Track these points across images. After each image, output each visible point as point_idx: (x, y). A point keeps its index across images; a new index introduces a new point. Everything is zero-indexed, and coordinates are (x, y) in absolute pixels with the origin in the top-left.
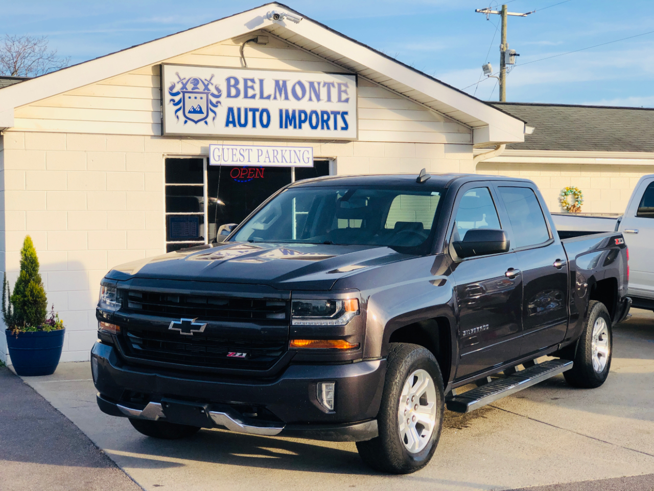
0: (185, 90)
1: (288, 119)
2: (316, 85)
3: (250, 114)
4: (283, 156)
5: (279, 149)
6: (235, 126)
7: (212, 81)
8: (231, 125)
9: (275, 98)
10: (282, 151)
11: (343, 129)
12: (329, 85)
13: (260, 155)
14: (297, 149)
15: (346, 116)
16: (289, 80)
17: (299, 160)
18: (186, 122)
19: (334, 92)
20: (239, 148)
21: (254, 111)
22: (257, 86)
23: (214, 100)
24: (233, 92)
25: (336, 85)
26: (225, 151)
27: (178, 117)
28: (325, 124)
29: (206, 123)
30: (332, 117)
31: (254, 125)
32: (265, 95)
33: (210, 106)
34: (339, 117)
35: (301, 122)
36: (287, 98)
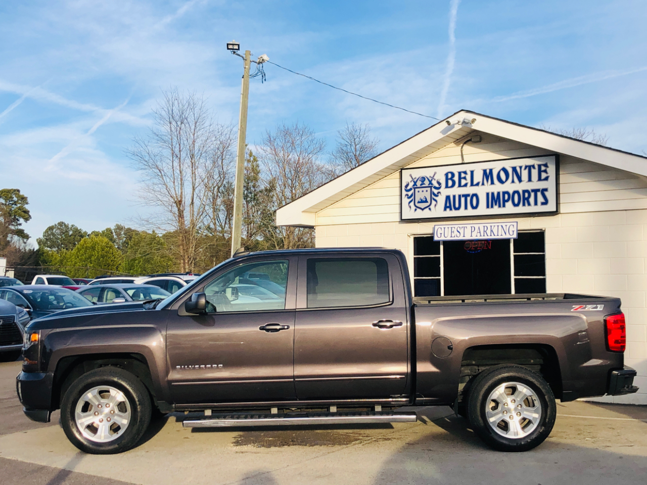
0: (415, 186)
1: (494, 200)
2: (518, 169)
3: (463, 199)
4: (492, 231)
5: (489, 226)
6: (451, 209)
7: (435, 177)
8: (448, 209)
9: (483, 184)
10: (491, 226)
11: (543, 204)
12: (530, 168)
13: (473, 230)
14: (504, 225)
15: (546, 193)
16: (494, 168)
17: (505, 234)
18: (416, 210)
19: (535, 173)
20: (456, 226)
21: (466, 196)
22: (468, 177)
23: (436, 191)
24: (450, 183)
25: (536, 167)
26: (446, 229)
27: (410, 207)
28: (526, 201)
29: (430, 209)
30: (533, 194)
31: (466, 208)
32: (475, 183)
33: (433, 196)
34: (539, 194)
35: (505, 201)
36: (492, 183)
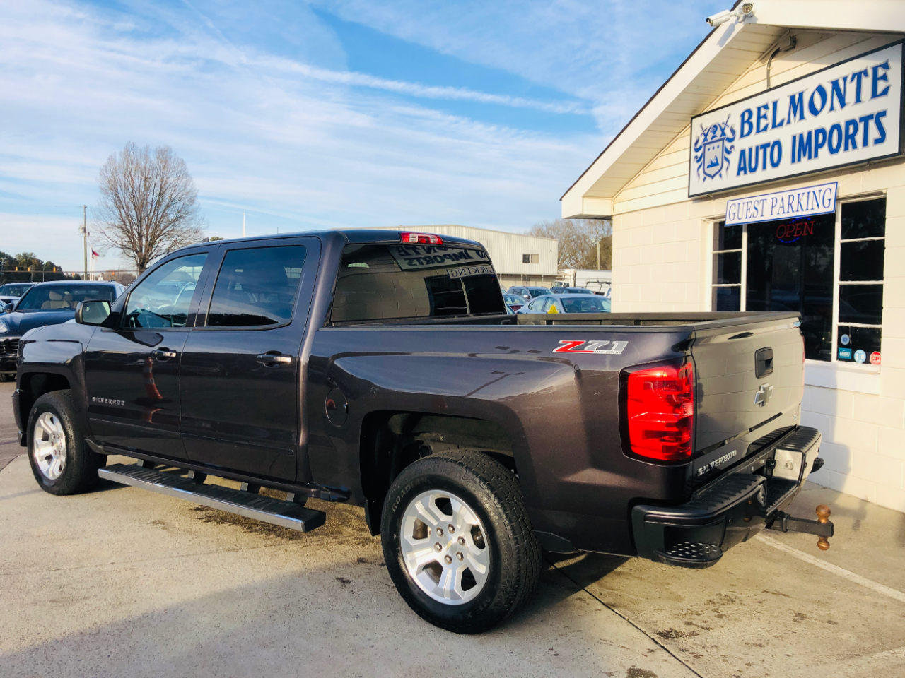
0: (706, 142)
1: (804, 146)
2: (841, 83)
3: (761, 152)
4: (799, 203)
5: (795, 193)
6: (745, 173)
7: (728, 123)
8: (742, 173)
9: (789, 122)
10: (799, 194)
11: (877, 142)
12: (858, 76)
13: (774, 205)
14: (816, 189)
15: (883, 120)
16: (806, 90)
17: (818, 205)
18: (705, 179)
19: (867, 83)
20: (753, 200)
21: (764, 147)
22: (770, 113)
23: (728, 145)
24: (746, 127)
25: (870, 72)
26: (741, 205)
27: (699, 175)
28: (850, 141)
29: (720, 175)
30: (861, 126)
31: (764, 168)
32: (778, 121)
33: (725, 153)
34: (872, 124)
35: (818, 146)
36: (802, 117)
